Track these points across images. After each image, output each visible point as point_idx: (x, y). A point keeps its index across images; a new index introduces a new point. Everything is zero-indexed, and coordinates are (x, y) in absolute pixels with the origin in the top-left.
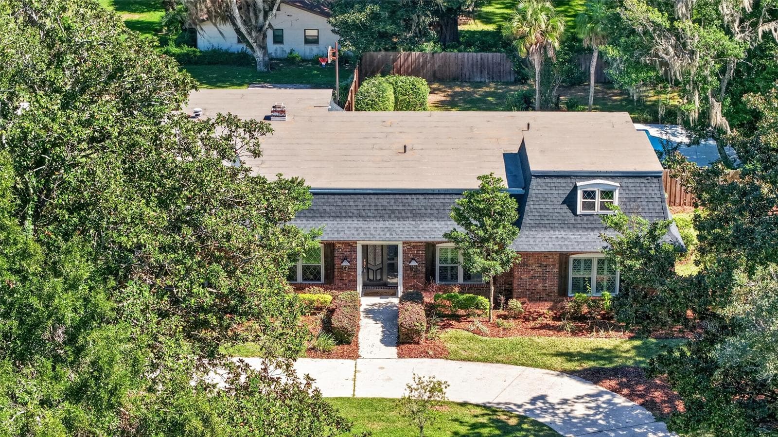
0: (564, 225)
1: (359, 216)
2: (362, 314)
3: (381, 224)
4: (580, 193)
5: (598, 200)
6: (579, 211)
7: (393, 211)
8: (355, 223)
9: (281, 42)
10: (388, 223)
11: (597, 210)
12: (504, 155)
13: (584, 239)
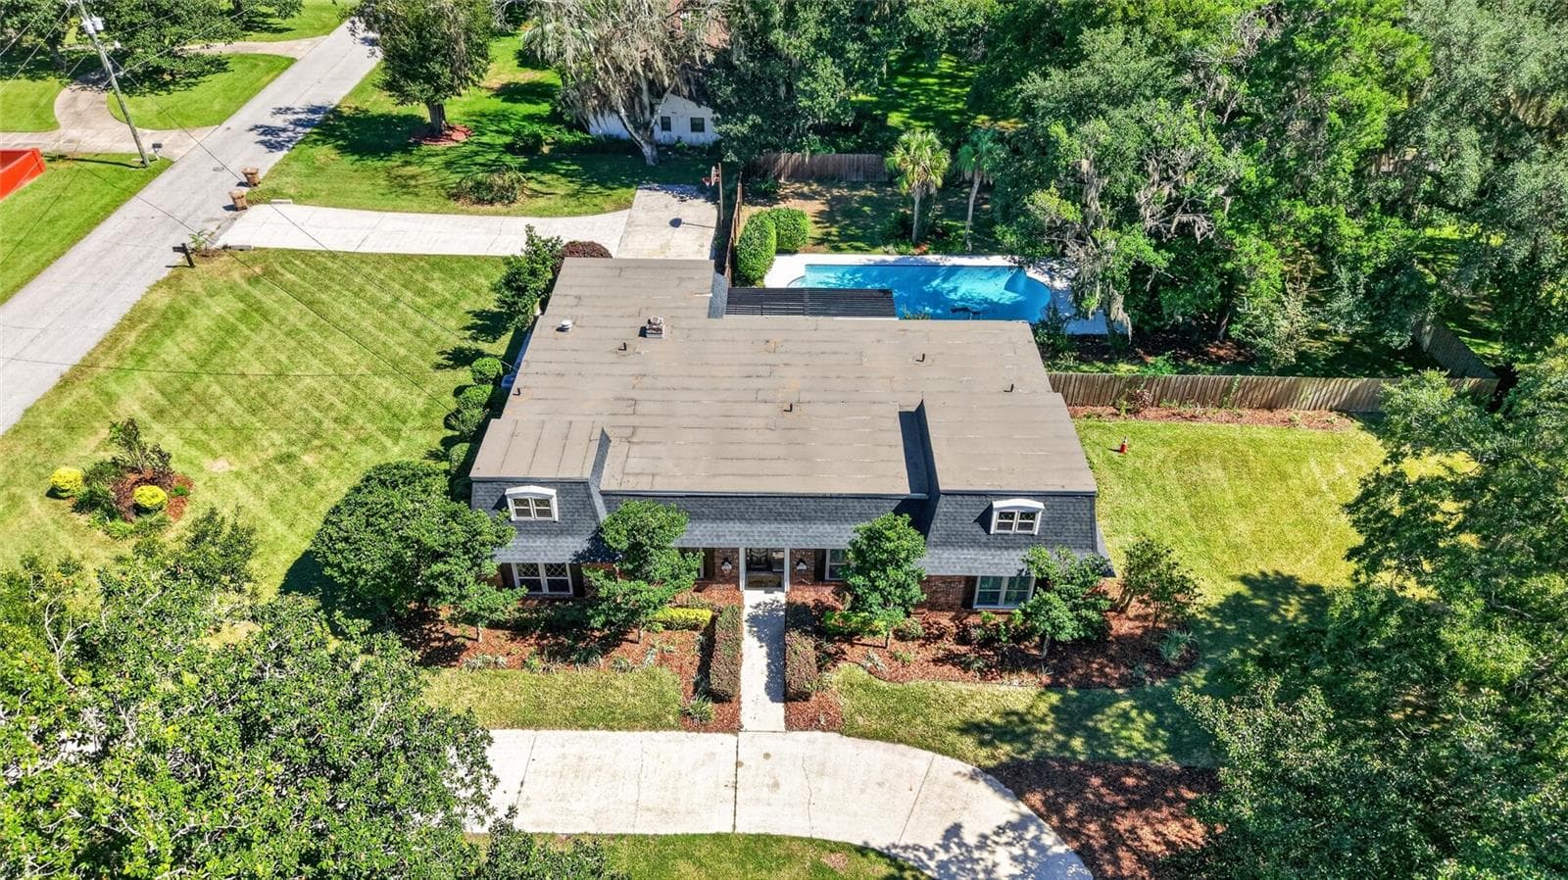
0: (974, 543)
1: (742, 518)
2: (745, 626)
3: (767, 527)
4: (995, 515)
5: (1016, 521)
6: (993, 530)
7: (780, 514)
8: (738, 526)
9: (669, 129)
10: (774, 526)
11: (1015, 529)
12: (902, 415)
13: (996, 561)
